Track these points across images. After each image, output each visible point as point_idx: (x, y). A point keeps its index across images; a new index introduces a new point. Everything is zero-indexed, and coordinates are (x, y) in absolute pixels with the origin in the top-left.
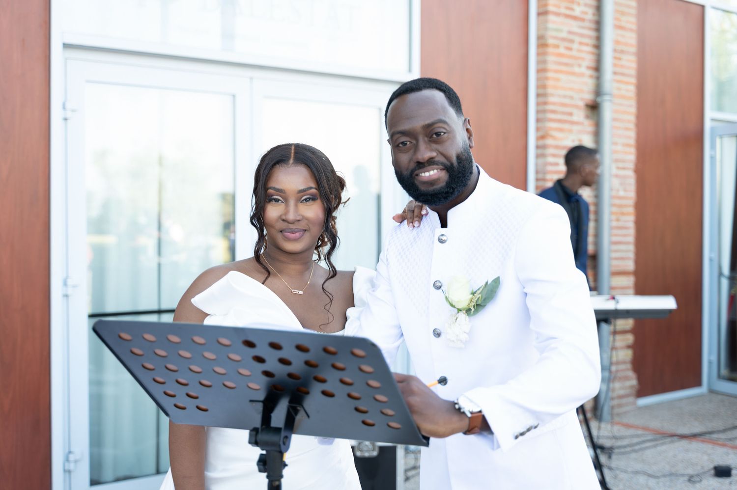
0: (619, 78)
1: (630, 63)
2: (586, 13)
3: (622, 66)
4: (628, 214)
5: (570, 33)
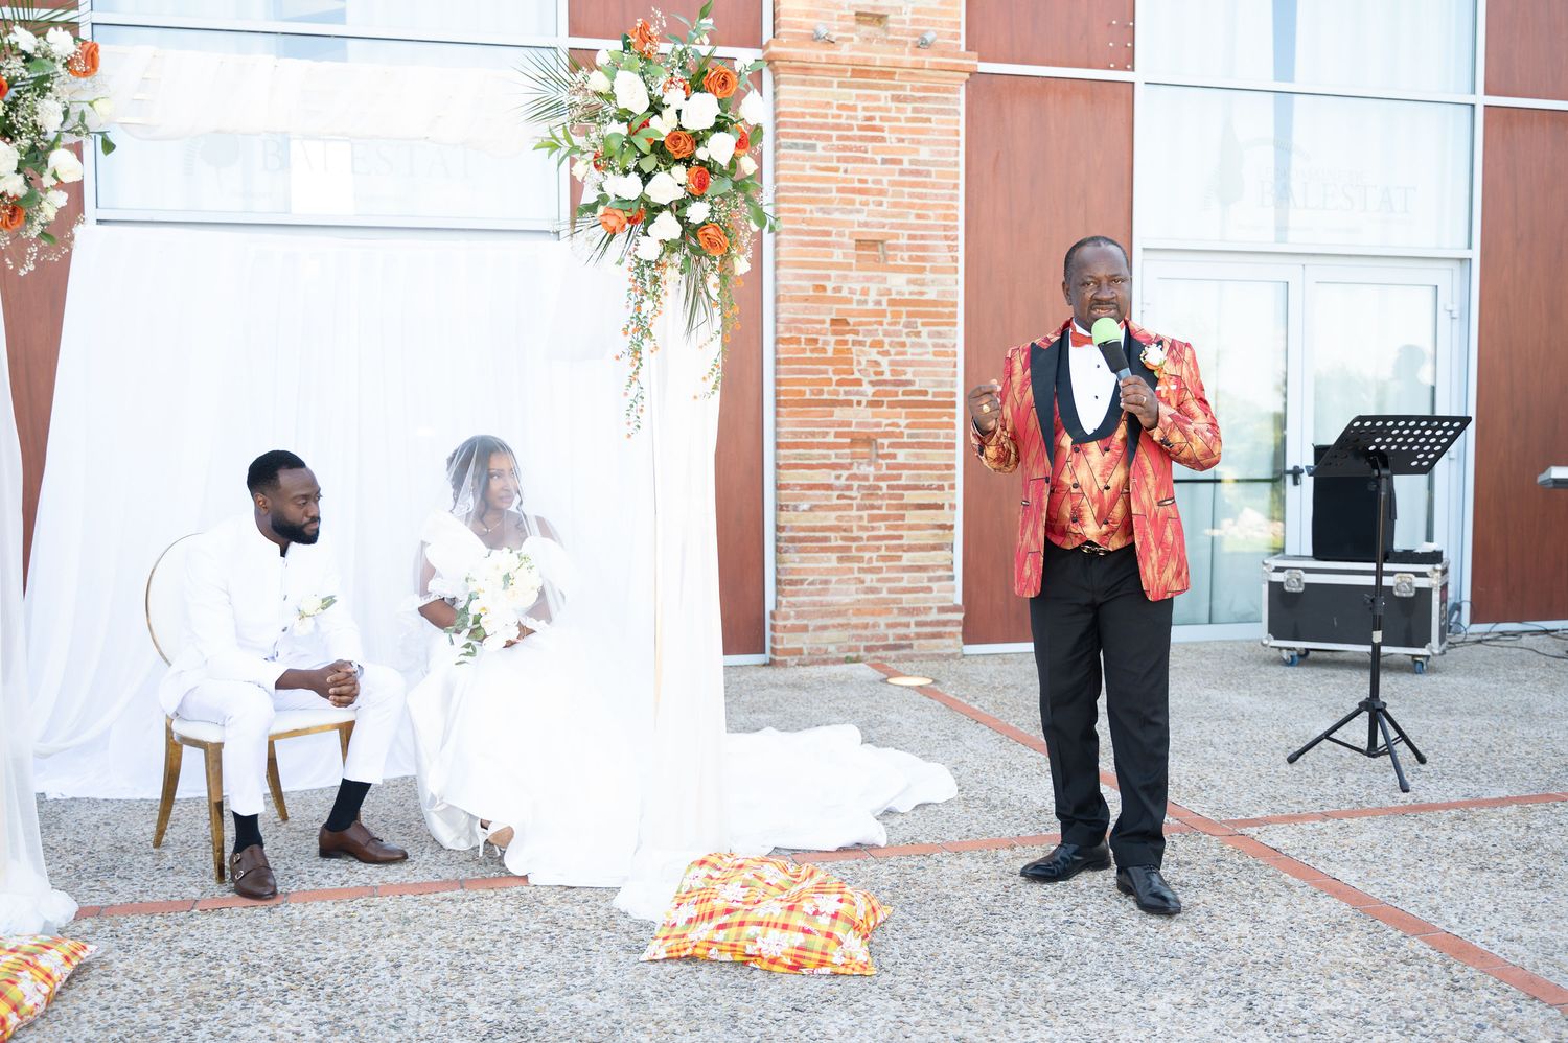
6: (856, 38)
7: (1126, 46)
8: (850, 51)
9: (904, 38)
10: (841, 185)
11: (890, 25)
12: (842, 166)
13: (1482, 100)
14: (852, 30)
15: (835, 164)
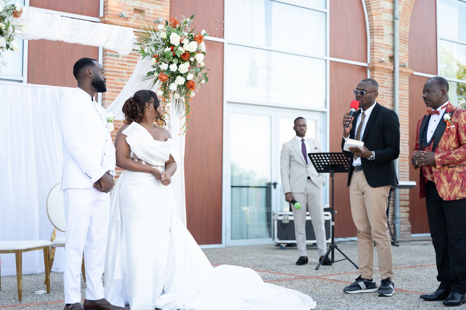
0: (402, 108)
1: (406, 103)
2: (389, 85)
3: (403, 104)
4: (406, 160)
5: (383, 92)
6: (134, 18)
7: (221, 30)
8: (133, 22)
9: (150, 19)
10: (128, 71)
11: (146, 14)
12: (128, 64)
13: (329, 59)
14: (132, 15)
15: (125, 63)
